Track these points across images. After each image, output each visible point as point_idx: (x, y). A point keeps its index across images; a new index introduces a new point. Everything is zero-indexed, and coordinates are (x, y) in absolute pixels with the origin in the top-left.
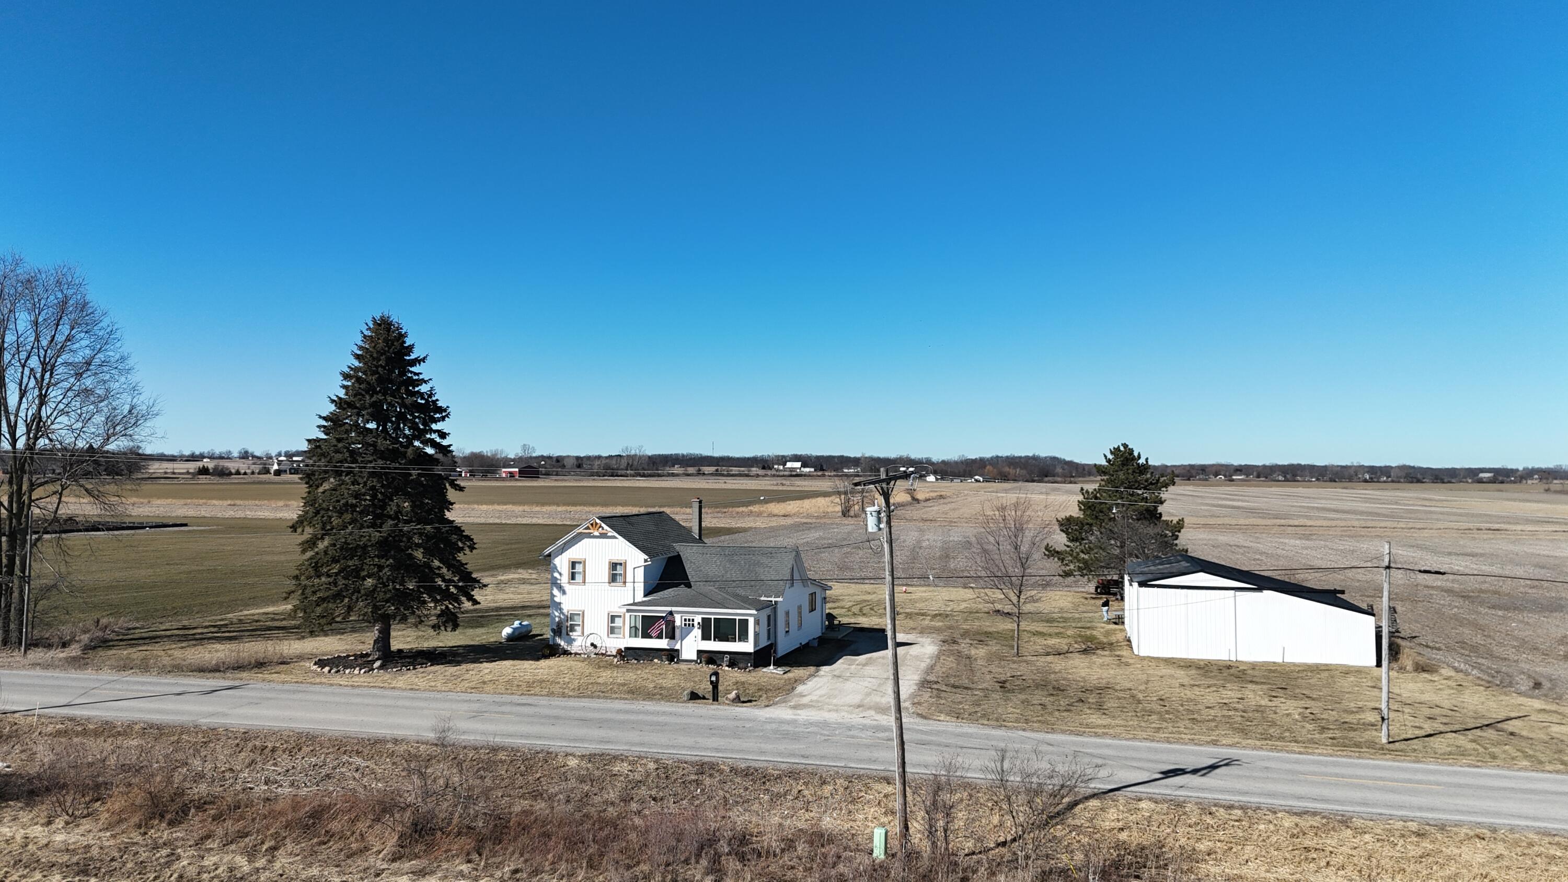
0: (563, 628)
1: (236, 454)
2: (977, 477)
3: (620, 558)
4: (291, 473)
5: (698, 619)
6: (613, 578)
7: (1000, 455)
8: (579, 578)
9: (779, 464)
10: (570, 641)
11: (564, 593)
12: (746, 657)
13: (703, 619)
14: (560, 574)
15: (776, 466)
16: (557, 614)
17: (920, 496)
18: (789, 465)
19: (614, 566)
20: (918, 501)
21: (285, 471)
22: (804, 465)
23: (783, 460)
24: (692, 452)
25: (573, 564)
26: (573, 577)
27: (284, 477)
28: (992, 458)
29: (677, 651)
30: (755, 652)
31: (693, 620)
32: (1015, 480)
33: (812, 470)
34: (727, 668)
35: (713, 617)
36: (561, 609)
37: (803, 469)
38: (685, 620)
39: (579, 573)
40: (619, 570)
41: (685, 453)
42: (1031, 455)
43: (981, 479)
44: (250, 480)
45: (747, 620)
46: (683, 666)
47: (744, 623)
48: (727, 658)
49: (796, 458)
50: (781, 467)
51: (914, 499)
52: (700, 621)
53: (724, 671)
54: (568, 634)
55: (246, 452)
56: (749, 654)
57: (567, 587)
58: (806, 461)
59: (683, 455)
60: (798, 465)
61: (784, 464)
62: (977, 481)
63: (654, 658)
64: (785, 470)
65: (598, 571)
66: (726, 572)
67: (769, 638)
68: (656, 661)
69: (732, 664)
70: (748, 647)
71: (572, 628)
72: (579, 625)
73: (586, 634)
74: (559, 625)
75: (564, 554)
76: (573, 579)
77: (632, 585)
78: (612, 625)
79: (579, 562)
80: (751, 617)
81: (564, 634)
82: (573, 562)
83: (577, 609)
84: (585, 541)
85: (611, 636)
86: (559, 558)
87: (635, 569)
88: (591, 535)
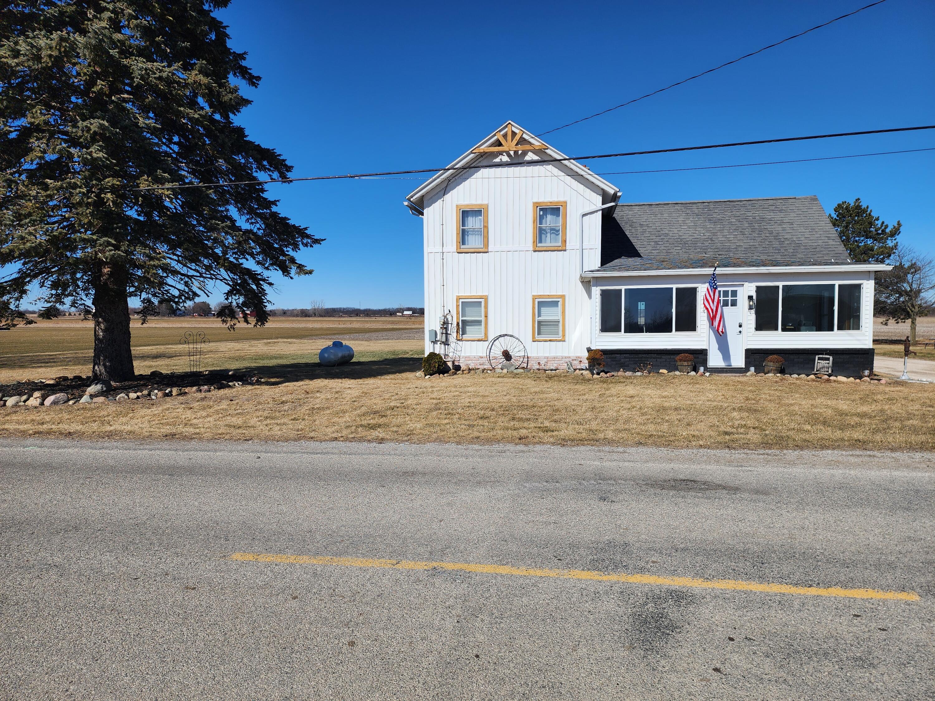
3: (554, 199)
12: (860, 359)
13: (758, 290)
19: (545, 212)
31: (735, 293)
35: (780, 284)
39: (477, 230)
40: (554, 221)
45: (858, 287)
48: (825, 362)
56: (866, 352)
70: (861, 339)
72: (479, 322)
73: (491, 337)
74: (445, 324)
75: (448, 197)
76: (463, 243)
77: (578, 246)
78: (540, 318)
79: (477, 212)
80: (868, 279)
81: (453, 338)
82: (463, 212)
83: (474, 294)
84: (484, 172)
85: (537, 337)
86: (437, 205)
87: (584, 218)
88: (497, 160)
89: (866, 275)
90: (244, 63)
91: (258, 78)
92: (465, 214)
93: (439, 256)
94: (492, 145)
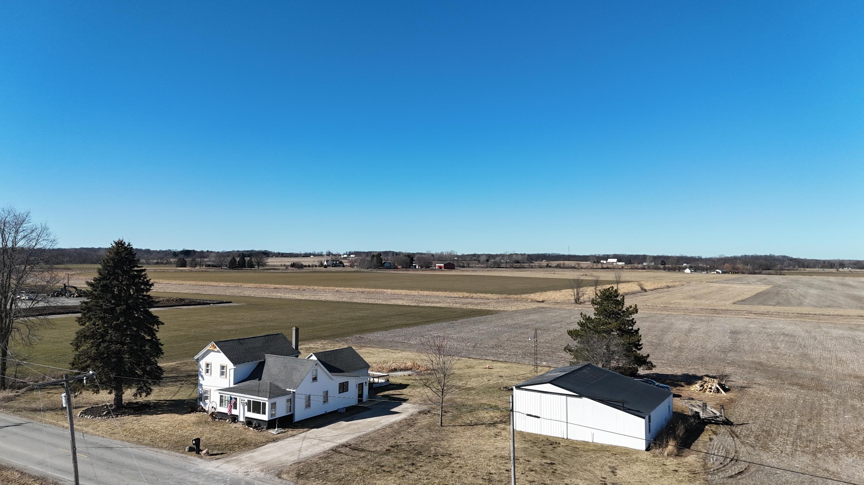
0: (202, 397)
1: (325, 253)
2: (717, 270)
3: (224, 364)
4: (332, 267)
5: (246, 400)
6: (222, 374)
7: (747, 254)
8: (209, 372)
9: (604, 260)
10: (205, 404)
11: (204, 379)
12: (265, 423)
13: (248, 400)
14: (202, 370)
15: (602, 261)
16: (201, 390)
17: (648, 286)
18: (610, 260)
19: (222, 368)
20: (645, 291)
21: (330, 265)
22: (619, 261)
23: (606, 257)
24: (554, 252)
25: (207, 365)
26: (207, 372)
27: (329, 269)
28: (742, 256)
29: (237, 416)
30: (269, 421)
31: (244, 401)
33: (624, 263)
34: (252, 429)
35: (252, 400)
36: (202, 387)
37: (618, 263)
39: (209, 370)
40: (224, 370)
41: (550, 253)
42: (768, 254)
43: (720, 272)
44: (311, 270)
45: (265, 403)
46: (239, 425)
47: (264, 404)
48: (256, 423)
49: (614, 256)
50: (605, 262)
51: (642, 289)
52: (247, 402)
54: (204, 401)
55: (329, 253)
56: (266, 421)
57: (205, 377)
58: (620, 258)
59: (549, 254)
60: (615, 260)
61: (607, 260)
62: (718, 273)
63: (228, 419)
64: (607, 263)
65: (216, 370)
67: (290, 411)
69: (259, 425)
70: (265, 417)
71: (207, 398)
73: (211, 401)
80: (267, 402)
87: (230, 370)
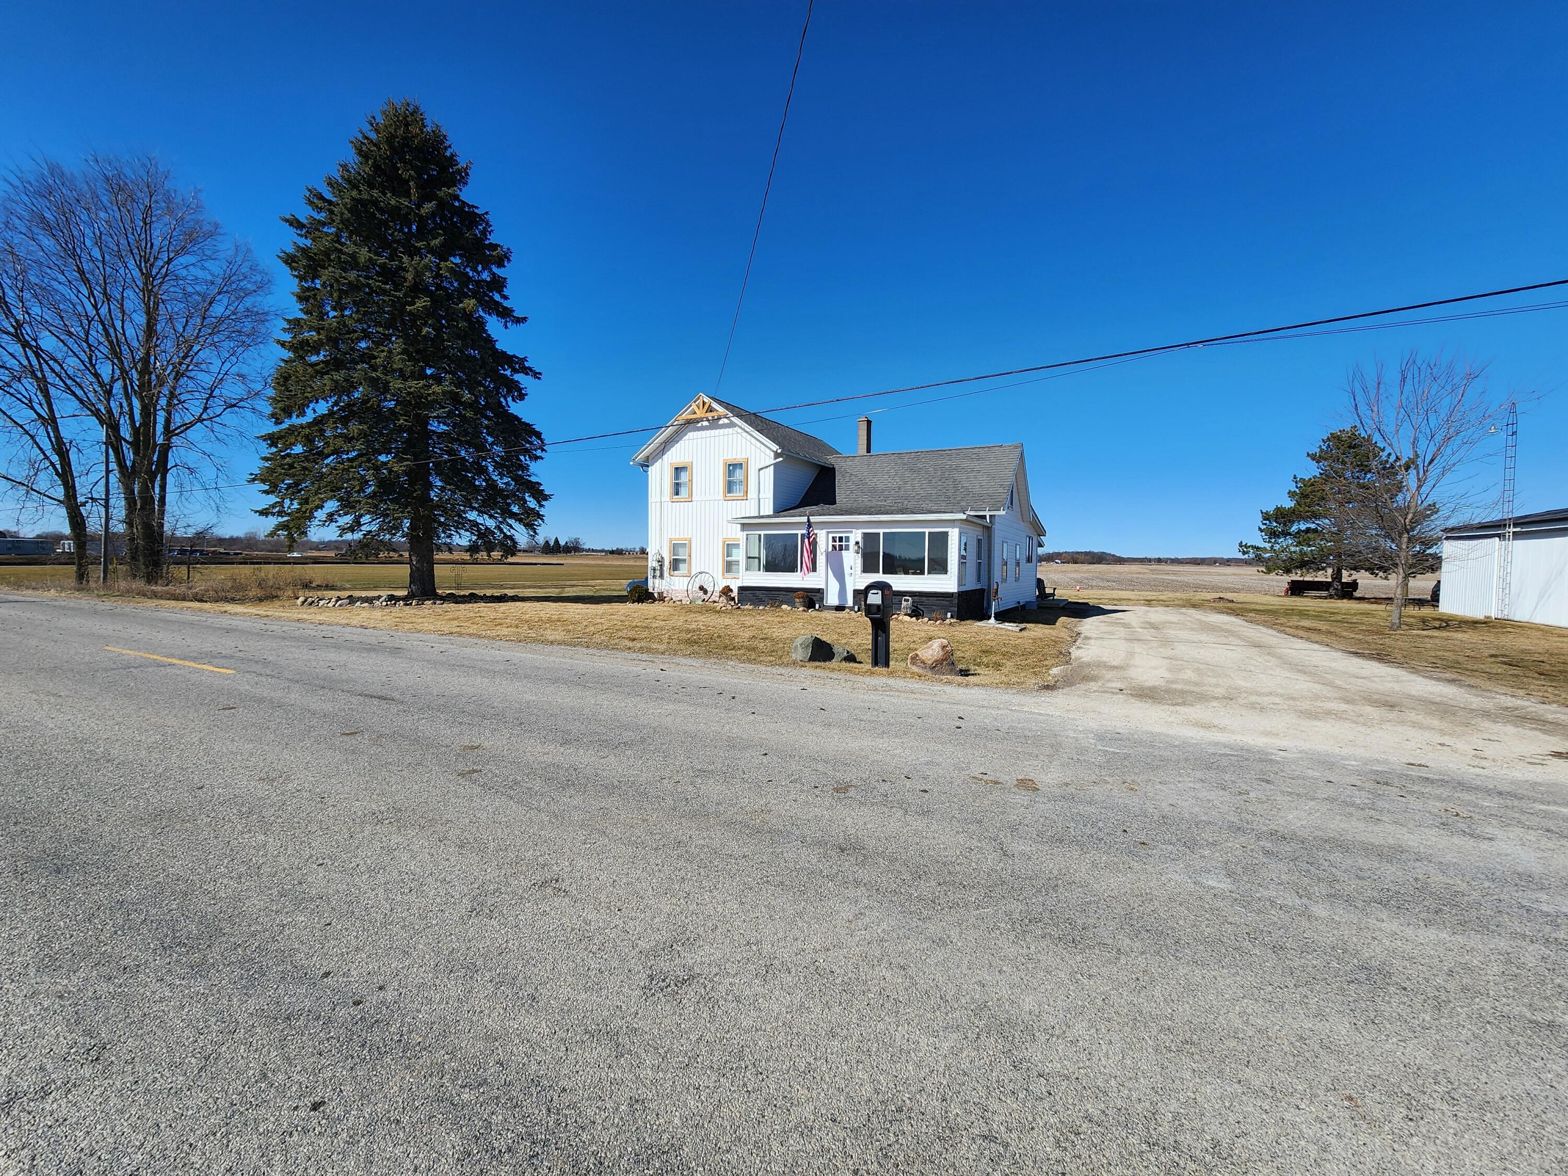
0: (665, 566)
3: (739, 456)
5: (856, 536)
6: (730, 487)
8: (684, 492)
12: (944, 601)
13: (865, 535)
14: (662, 486)
19: (733, 467)
26: (677, 491)
29: (820, 590)
30: (961, 594)
31: (847, 539)
32: (1082, 563)
34: (907, 618)
35: (881, 531)
38: (834, 539)
39: (685, 483)
40: (739, 475)
45: (945, 533)
46: (826, 614)
47: (940, 540)
48: (906, 603)
52: (859, 539)
53: (902, 622)
54: (670, 574)
56: (951, 596)
63: (782, 603)
65: (709, 478)
66: (905, 483)
67: (979, 580)
68: (784, 607)
69: (916, 613)
70: (947, 583)
71: (676, 566)
72: (685, 560)
73: (693, 573)
74: (661, 562)
75: (665, 457)
76: (677, 494)
77: (756, 496)
78: (729, 559)
79: (684, 469)
80: (953, 528)
81: (666, 574)
82: (677, 469)
83: (682, 537)
84: (691, 435)
85: (727, 575)
86: (658, 464)
87: (761, 472)
88: (700, 425)
89: (952, 522)
90: (527, 364)
91: (540, 374)
92: (678, 470)
93: (658, 504)
94: (689, 414)
